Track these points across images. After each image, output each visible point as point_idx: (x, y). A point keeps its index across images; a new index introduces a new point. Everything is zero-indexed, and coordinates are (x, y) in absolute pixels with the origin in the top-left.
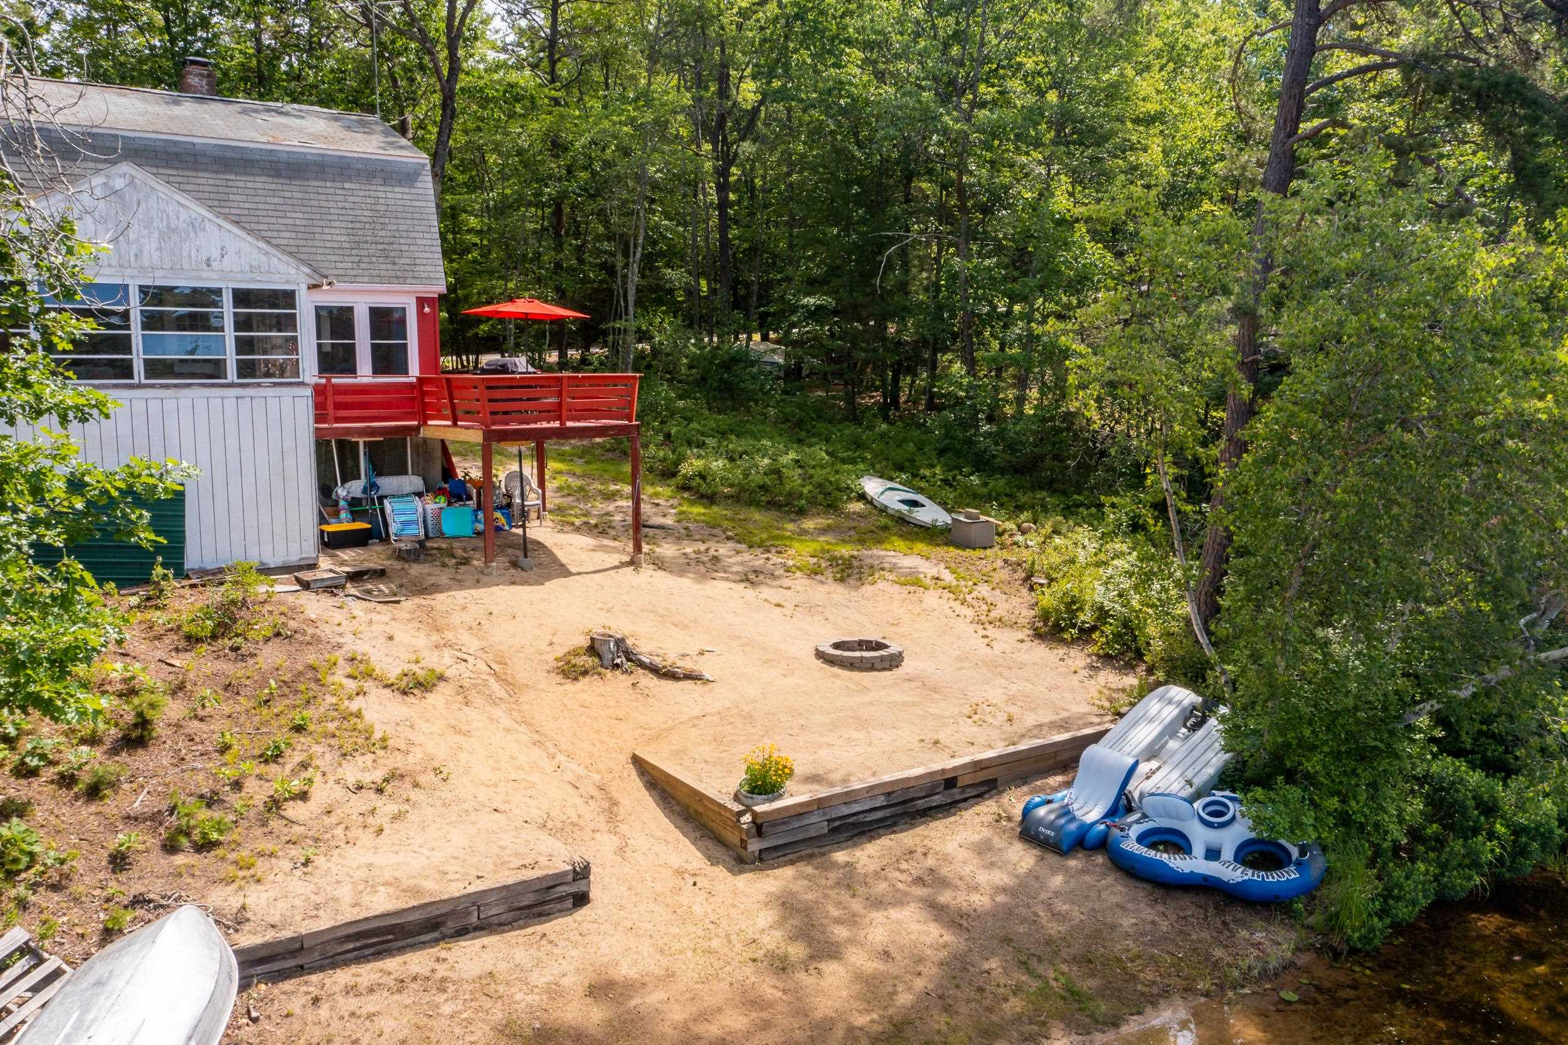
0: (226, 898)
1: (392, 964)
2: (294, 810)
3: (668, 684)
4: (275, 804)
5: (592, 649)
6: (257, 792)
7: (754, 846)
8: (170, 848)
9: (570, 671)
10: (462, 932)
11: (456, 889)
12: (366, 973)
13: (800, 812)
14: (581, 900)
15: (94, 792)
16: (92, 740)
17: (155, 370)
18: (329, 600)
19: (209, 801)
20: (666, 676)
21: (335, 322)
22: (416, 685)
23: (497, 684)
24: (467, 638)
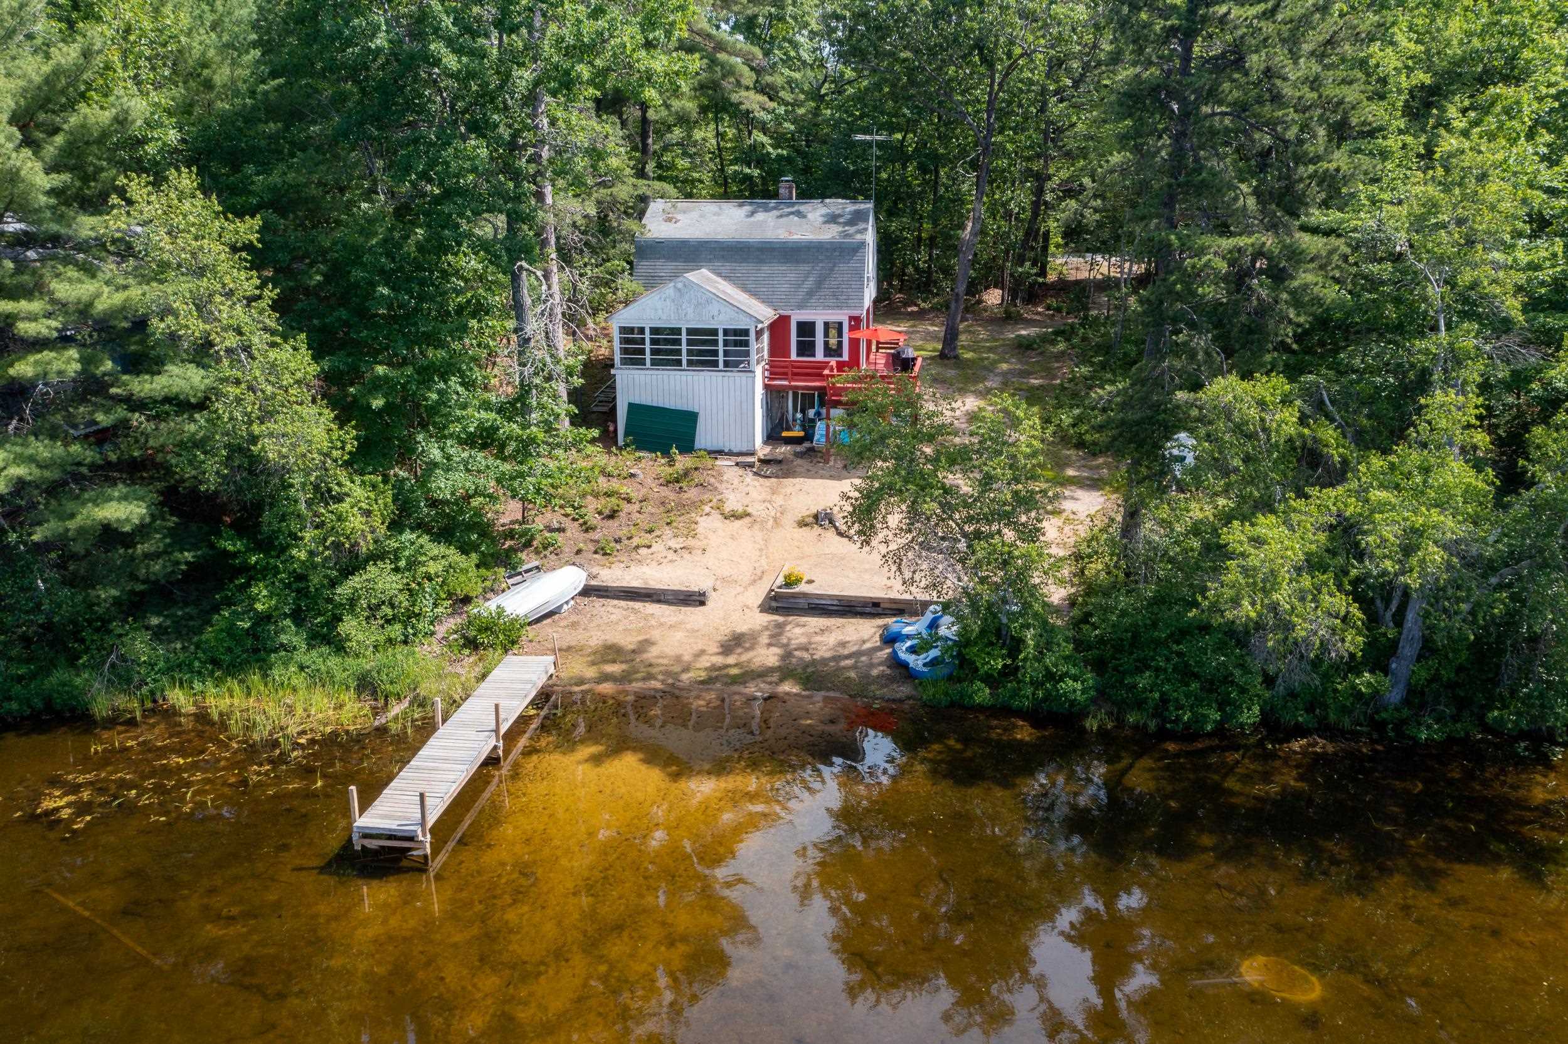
0: (595, 570)
1: (631, 604)
2: (642, 551)
3: (838, 538)
4: (637, 547)
5: (816, 517)
6: (636, 541)
7: (774, 604)
8: (596, 552)
9: (802, 524)
10: (659, 601)
11: (658, 586)
12: (623, 603)
13: (794, 596)
14: (702, 603)
15: (587, 531)
16: (600, 513)
17: (690, 363)
18: (741, 471)
19: (618, 541)
20: (841, 534)
21: (807, 329)
22: (735, 516)
23: (771, 522)
24: (779, 500)
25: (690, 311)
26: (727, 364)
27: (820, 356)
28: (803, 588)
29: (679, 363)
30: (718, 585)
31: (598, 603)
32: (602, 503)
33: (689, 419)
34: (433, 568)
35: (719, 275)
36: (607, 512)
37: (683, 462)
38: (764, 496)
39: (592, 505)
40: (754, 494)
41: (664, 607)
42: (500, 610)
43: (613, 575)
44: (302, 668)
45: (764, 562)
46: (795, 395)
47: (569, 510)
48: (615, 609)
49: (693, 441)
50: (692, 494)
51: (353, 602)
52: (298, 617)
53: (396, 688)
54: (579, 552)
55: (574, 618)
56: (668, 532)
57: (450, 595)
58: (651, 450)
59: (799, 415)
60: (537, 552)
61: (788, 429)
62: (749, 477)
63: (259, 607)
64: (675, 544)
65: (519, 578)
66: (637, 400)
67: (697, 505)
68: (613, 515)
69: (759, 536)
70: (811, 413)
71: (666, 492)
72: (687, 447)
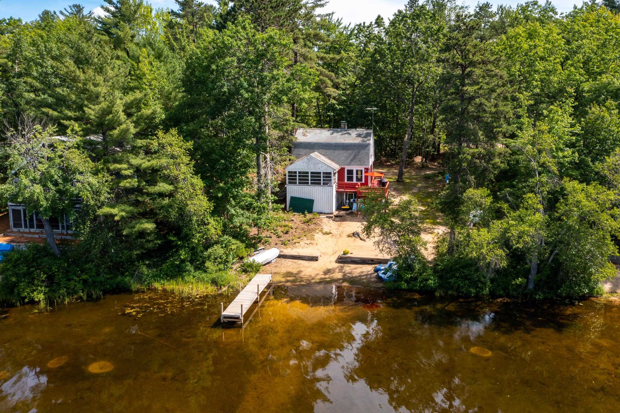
0: (282, 250)
1: (294, 260)
2: (297, 244)
3: (361, 241)
4: (295, 243)
5: (353, 234)
6: (294, 241)
7: (340, 260)
8: (282, 244)
9: (349, 236)
10: (303, 260)
11: (302, 255)
12: (291, 260)
13: (346, 258)
14: (317, 260)
15: (279, 237)
16: (283, 232)
17: (312, 183)
18: (328, 219)
19: (289, 241)
20: (361, 239)
21: (350, 172)
22: (327, 234)
23: (338, 236)
24: (341, 229)
25: (312, 166)
26: (324, 184)
27: (355, 181)
28: (349, 255)
29: (308, 183)
30: (322, 255)
31: (283, 260)
32: (283, 229)
33: (311, 202)
34: (233, 247)
35: (321, 154)
36: (285, 232)
37: (309, 216)
38: (336, 227)
39: (280, 230)
40: (333, 227)
41: (305, 261)
42: (254, 261)
43: (288, 251)
44: (194, 277)
45: (336, 248)
46: (346, 194)
47: (273, 231)
48: (289, 262)
49: (312, 209)
50: (312, 226)
51: (209, 257)
52: (191, 262)
53: (224, 283)
54: (276, 244)
55: (276, 264)
56: (305, 238)
57: (237, 256)
58: (298, 212)
59: (348, 201)
60: (263, 244)
61: (344, 206)
62: (331, 221)
63: (182, 257)
64: (308, 242)
65: (258, 252)
66: (294, 196)
67: (314, 230)
68: (287, 233)
69: (335, 240)
70: (352, 200)
71: (304, 226)
72: (310, 211)
